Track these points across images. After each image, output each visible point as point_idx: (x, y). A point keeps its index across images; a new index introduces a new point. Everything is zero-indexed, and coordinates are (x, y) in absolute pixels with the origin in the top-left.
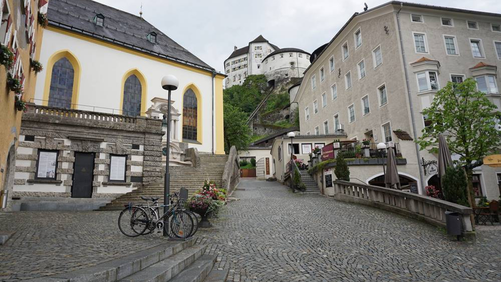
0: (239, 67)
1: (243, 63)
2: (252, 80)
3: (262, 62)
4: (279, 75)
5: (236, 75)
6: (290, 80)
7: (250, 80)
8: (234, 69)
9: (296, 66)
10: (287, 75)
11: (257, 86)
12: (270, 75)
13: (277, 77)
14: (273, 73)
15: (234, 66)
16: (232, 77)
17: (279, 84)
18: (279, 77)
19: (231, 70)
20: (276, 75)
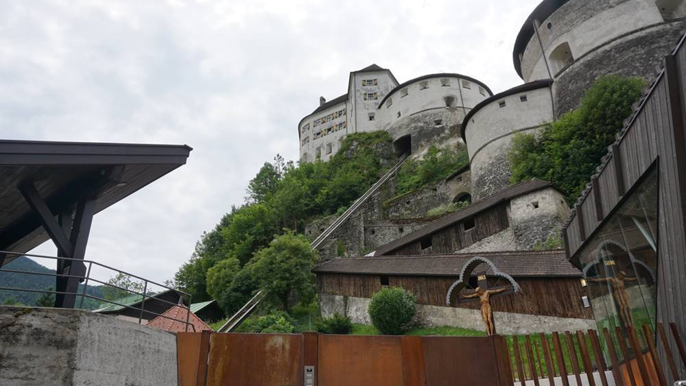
0: (329, 130)
1: (338, 121)
2: (356, 140)
3: (379, 108)
4: (422, 124)
5: (322, 144)
6: (447, 131)
7: (352, 140)
8: (318, 134)
9: (459, 105)
10: (438, 122)
11: (369, 152)
12: (400, 128)
13: (415, 128)
14: (406, 121)
15: (317, 129)
16: (315, 149)
17: (423, 143)
18: (422, 127)
19: (312, 137)
20: (413, 125)
